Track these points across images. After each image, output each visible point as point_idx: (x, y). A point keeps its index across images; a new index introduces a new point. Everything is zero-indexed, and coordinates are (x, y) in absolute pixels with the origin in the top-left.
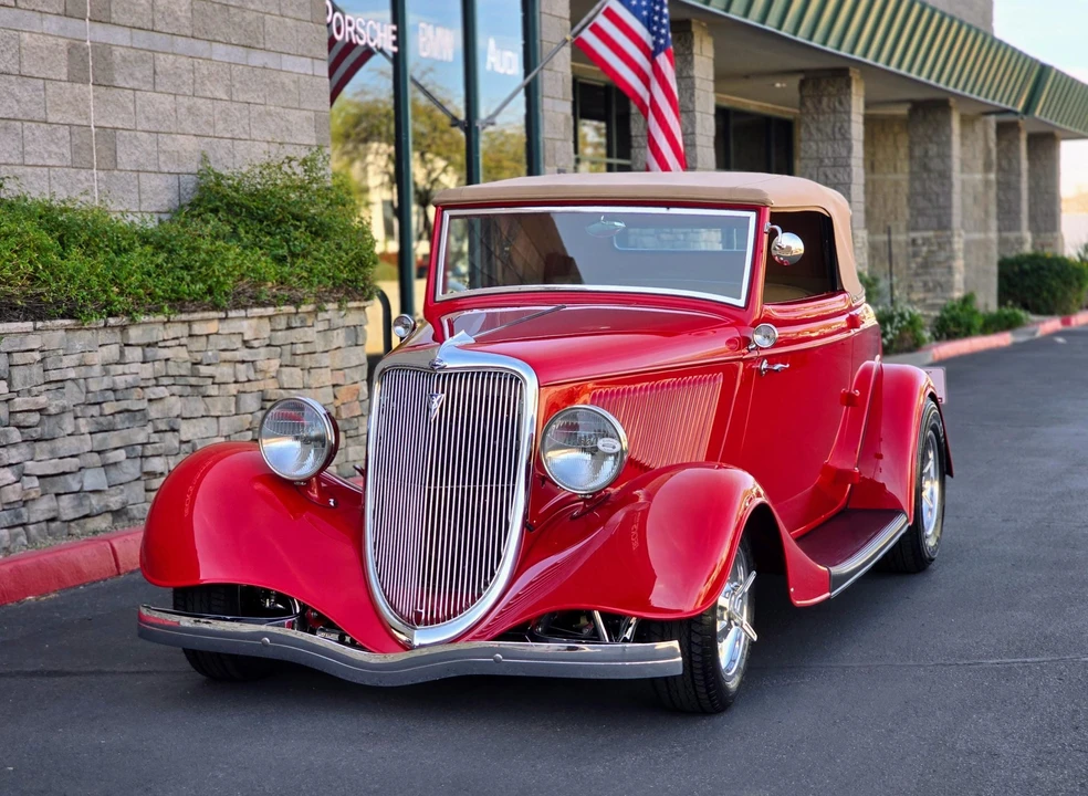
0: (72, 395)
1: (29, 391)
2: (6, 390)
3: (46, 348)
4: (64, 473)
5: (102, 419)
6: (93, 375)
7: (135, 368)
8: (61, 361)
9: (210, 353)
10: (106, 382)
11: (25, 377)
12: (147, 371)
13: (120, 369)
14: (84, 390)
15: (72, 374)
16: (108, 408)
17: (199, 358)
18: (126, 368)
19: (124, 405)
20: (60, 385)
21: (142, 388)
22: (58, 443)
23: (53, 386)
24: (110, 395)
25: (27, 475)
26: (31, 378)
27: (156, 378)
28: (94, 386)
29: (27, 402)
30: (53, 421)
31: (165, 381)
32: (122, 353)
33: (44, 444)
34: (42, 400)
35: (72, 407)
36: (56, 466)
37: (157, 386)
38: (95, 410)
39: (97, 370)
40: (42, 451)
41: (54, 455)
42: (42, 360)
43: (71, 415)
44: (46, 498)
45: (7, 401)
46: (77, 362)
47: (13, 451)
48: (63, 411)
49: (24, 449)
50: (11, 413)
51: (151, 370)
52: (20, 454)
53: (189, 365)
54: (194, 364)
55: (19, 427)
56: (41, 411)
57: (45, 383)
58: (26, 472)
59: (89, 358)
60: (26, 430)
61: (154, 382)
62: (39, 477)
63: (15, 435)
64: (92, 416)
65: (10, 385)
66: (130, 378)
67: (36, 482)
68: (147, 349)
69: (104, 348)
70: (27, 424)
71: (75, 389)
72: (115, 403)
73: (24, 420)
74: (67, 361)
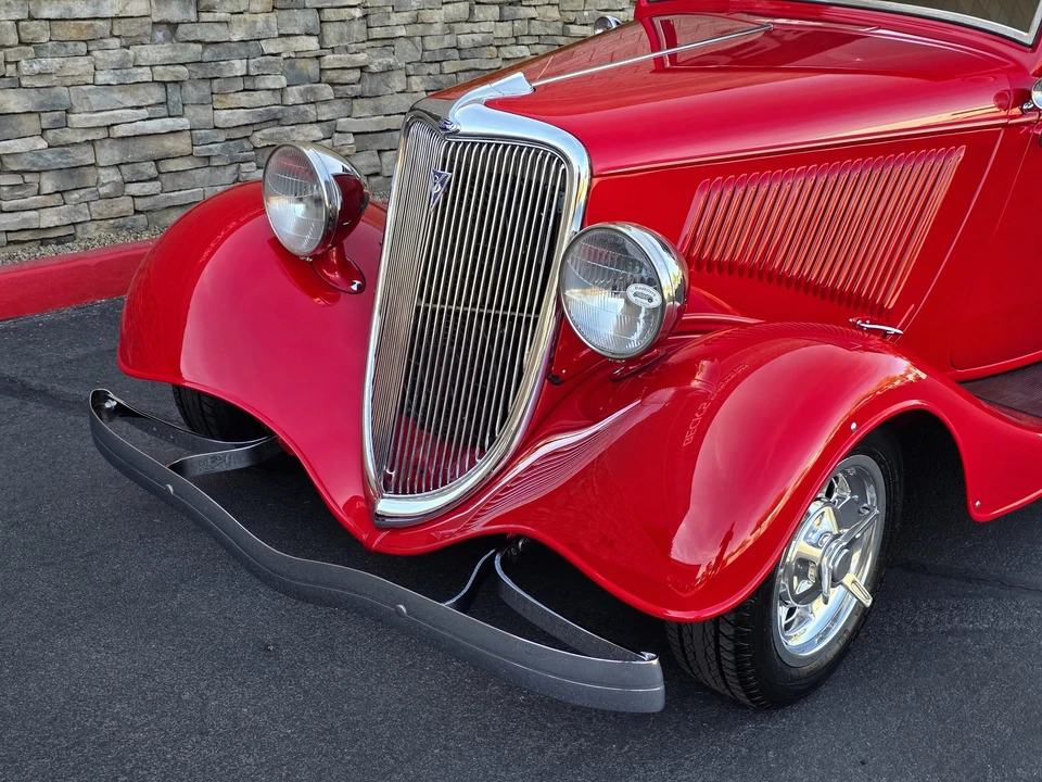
0: (406, 52)
1: (347, 48)
2: (316, 46)
3: (368, 5)
4: (389, 130)
5: (441, 78)
6: (432, 33)
7: (485, 27)
8: (389, 18)
9: (586, 13)
10: (448, 41)
11: (342, 34)
12: (504, 30)
13: (467, 27)
14: (420, 48)
15: (402, 32)
16: (448, 67)
17: (572, 18)
18: (475, 27)
19: (471, 64)
20: (386, 42)
21: (498, 47)
22: (384, 101)
23: (378, 44)
24: (455, 54)
25: (339, 132)
26: (349, 35)
27: (516, 38)
28: (431, 44)
29: (340, 59)
30: (377, 78)
31: (527, 40)
32: (471, 11)
33: (365, 102)
34: (361, 58)
35: (403, 65)
36: (378, 123)
37: (517, 44)
38: (434, 68)
39: (438, 28)
40: (362, 108)
41: (377, 111)
42: (365, 16)
43: (403, 72)
44: (364, 155)
45: (318, 57)
46: (410, 20)
47: (324, 108)
48: (389, 69)
49: (338, 106)
50: (321, 70)
51: (510, 29)
52: (334, 111)
53: (560, 25)
54: (566, 23)
55: (332, 84)
56: (362, 69)
57: (368, 40)
58: (338, 129)
59: (426, 15)
60: (340, 88)
61: (514, 41)
62: (354, 134)
63: (327, 92)
64: (429, 74)
65: (321, 42)
66: (478, 38)
67: (351, 139)
68: (506, 8)
69: (447, 6)
70: (341, 81)
71: (409, 46)
72: (459, 62)
73: (338, 78)
74: (395, 19)
